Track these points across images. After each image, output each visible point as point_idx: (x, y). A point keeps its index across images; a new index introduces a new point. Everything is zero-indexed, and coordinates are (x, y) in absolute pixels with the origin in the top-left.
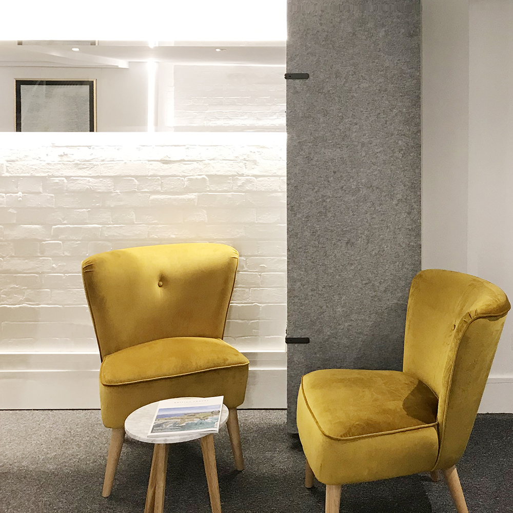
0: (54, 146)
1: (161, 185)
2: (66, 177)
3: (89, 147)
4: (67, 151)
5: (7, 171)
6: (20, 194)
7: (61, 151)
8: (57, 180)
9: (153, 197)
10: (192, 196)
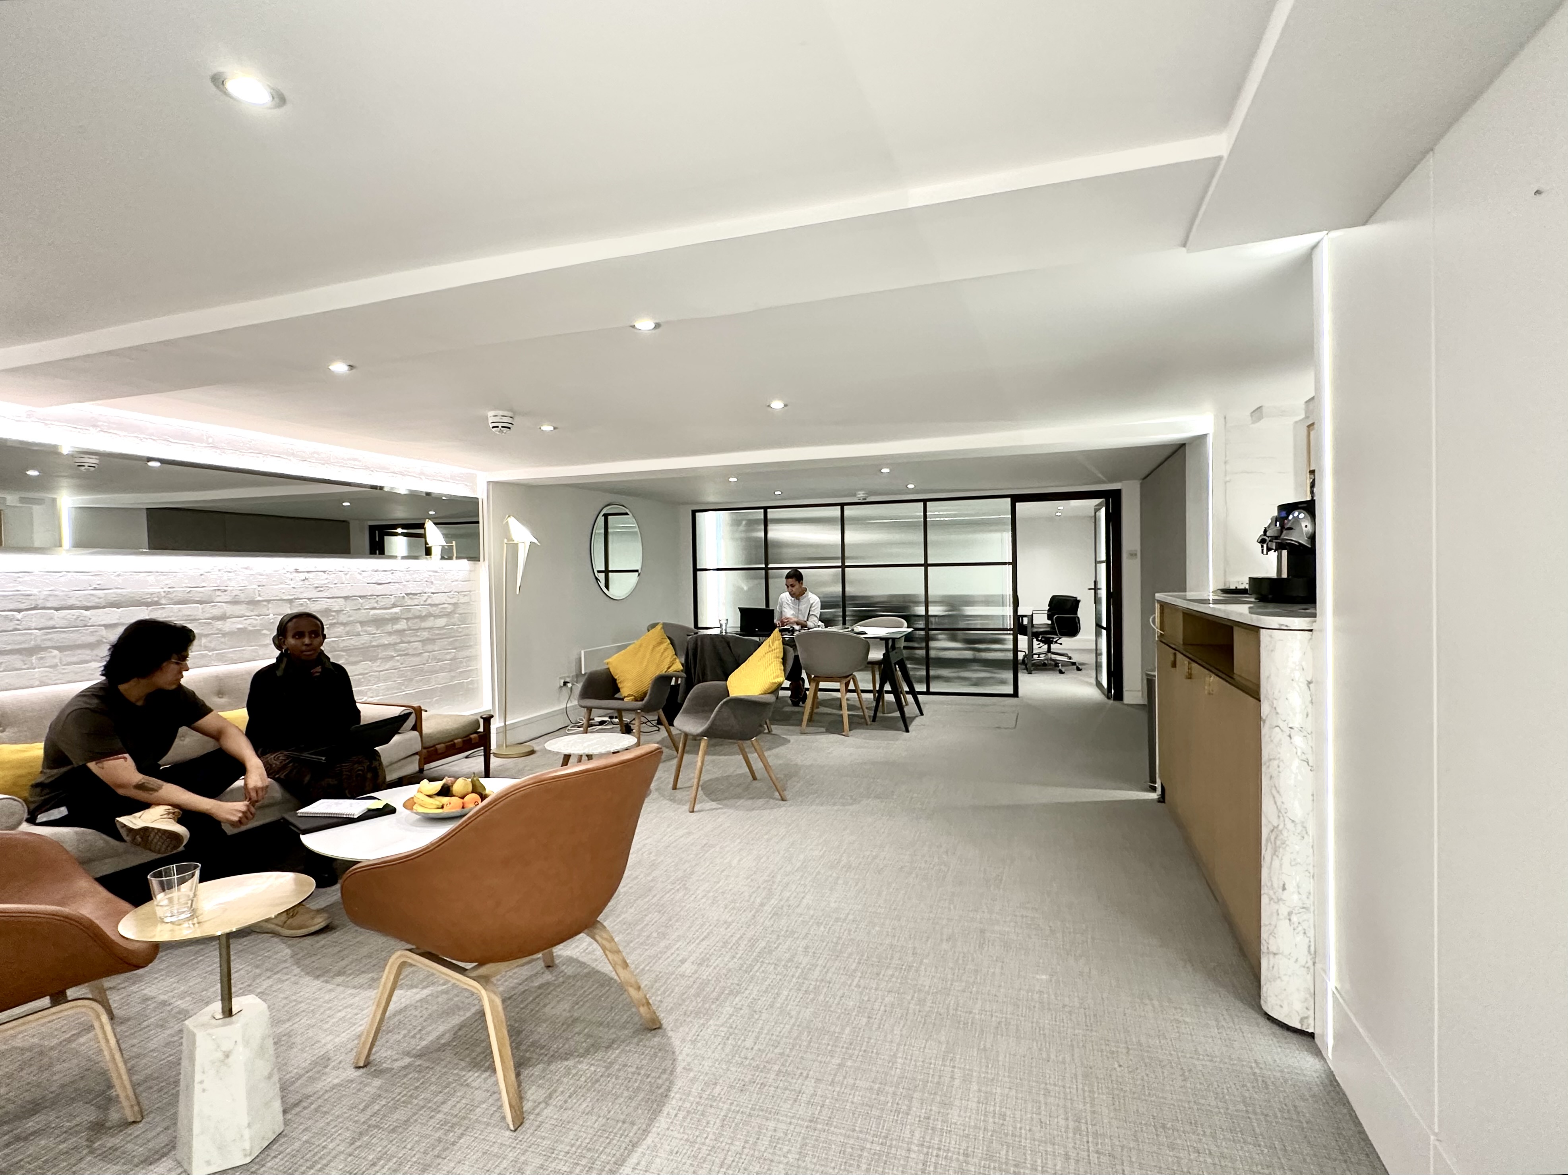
0: (297, 571)
1: (377, 602)
2: (309, 599)
3: (324, 572)
4: (307, 575)
5: (259, 595)
6: (271, 616)
7: (302, 576)
8: (301, 602)
9: (373, 612)
10: (397, 610)
